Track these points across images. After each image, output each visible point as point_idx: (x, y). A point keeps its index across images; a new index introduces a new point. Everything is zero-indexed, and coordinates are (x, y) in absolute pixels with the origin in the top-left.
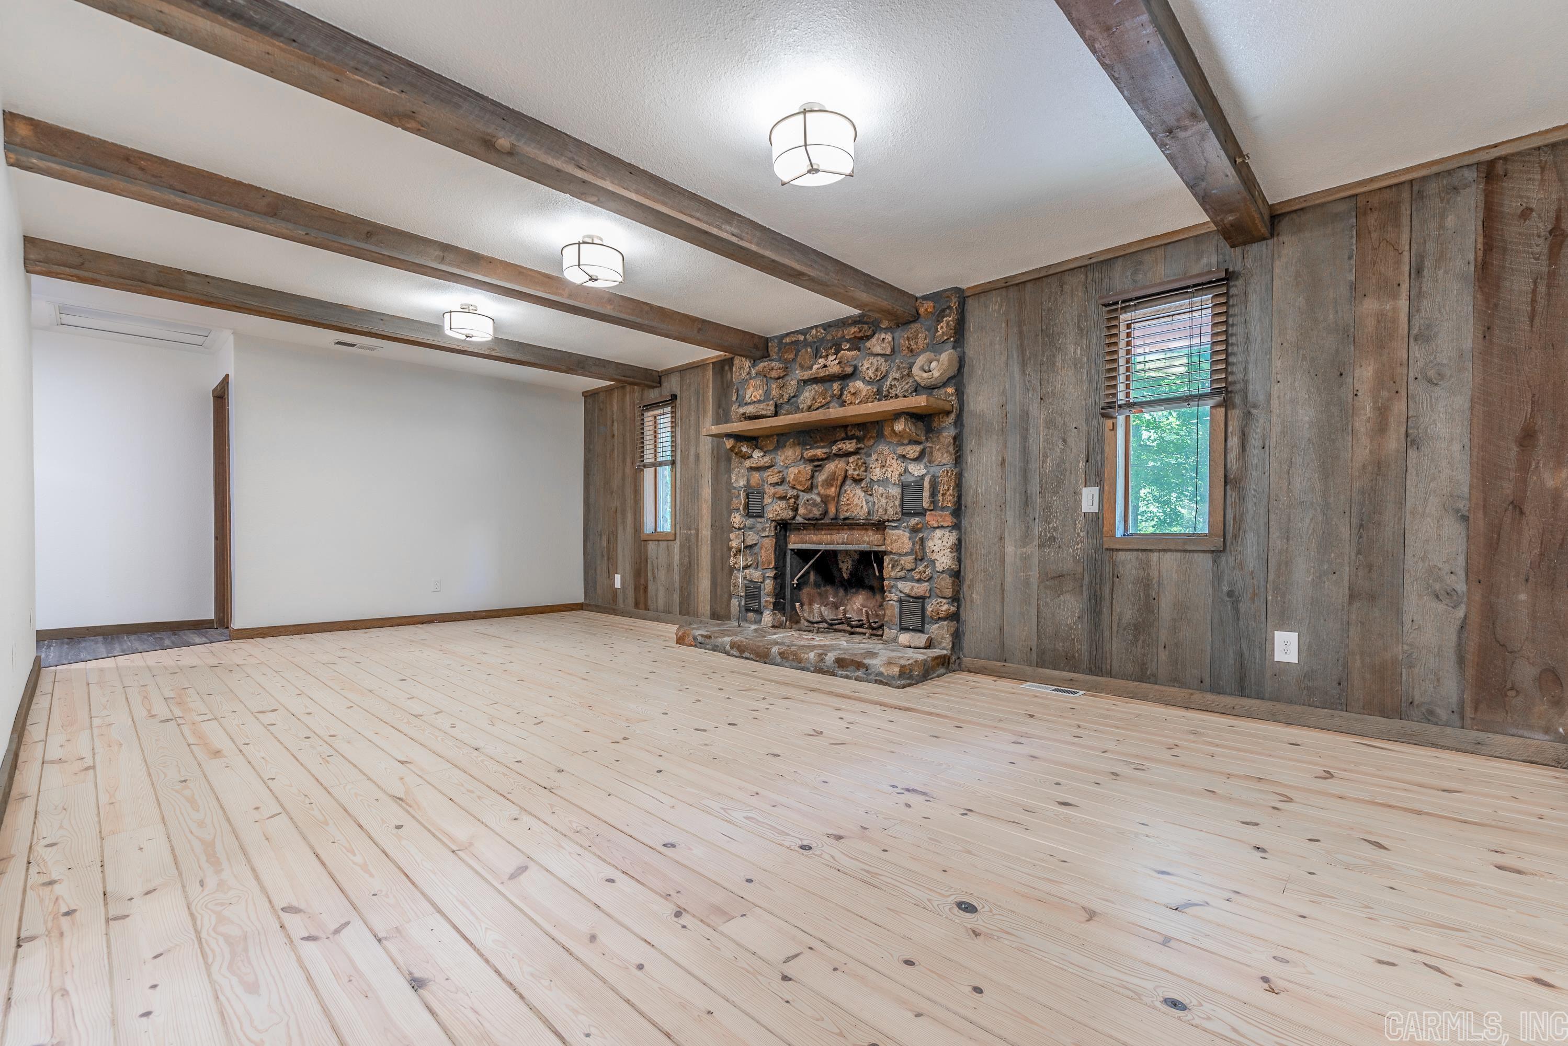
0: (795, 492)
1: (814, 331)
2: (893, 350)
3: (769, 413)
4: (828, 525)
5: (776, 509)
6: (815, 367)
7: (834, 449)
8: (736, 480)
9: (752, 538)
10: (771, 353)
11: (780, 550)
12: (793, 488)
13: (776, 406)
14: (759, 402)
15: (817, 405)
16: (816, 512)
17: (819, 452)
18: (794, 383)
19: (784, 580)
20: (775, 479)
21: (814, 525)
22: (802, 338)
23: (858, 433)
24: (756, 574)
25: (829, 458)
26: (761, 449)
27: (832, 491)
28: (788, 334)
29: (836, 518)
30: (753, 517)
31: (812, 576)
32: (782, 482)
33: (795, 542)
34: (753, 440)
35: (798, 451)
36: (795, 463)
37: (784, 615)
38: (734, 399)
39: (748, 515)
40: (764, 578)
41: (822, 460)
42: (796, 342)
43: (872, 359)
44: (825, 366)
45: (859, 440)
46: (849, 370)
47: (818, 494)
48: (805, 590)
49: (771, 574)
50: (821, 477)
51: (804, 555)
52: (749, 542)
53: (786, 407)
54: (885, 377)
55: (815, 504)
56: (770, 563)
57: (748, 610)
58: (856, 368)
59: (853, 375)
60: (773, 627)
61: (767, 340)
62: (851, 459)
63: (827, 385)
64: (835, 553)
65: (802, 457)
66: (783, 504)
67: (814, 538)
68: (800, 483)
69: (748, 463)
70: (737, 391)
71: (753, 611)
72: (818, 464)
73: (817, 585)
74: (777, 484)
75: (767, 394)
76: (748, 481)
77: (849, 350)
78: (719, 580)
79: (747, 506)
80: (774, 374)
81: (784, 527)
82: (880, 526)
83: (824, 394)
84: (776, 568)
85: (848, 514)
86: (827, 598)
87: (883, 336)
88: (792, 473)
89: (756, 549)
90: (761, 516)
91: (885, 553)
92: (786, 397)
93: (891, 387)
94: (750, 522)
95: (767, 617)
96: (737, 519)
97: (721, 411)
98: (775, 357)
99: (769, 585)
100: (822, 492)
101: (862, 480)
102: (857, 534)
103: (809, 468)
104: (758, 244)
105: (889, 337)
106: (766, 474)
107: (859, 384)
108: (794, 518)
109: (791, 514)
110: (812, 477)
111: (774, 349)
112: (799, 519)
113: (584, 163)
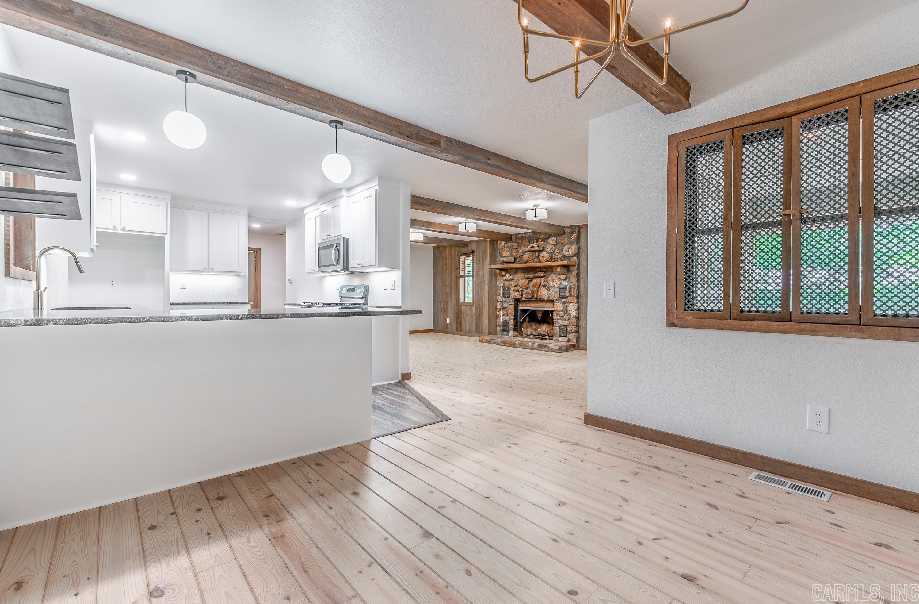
0: (522, 289)
1: (529, 234)
2: (556, 243)
3: (512, 261)
4: (533, 301)
5: (514, 295)
6: (529, 246)
7: (536, 275)
8: (499, 284)
9: (505, 305)
10: (513, 240)
11: (516, 309)
12: (521, 287)
13: (515, 258)
14: (508, 256)
15: (530, 259)
16: (530, 296)
17: (531, 276)
18: (521, 251)
19: (517, 320)
20: (514, 284)
21: (528, 301)
22: (524, 235)
23: (544, 270)
24: (507, 318)
25: (534, 277)
26: (509, 273)
27: (535, 289)
28: (519, 234)
29: (537, 298)
30: (505, 297)
31: (527, 319)
32: (517, 285)
33: (521, 307)
34: (506, 270)
35: (523, 275)
36: (521, 279)
37: (517, 332)
38: (498, 254)
39: (504, 296)
40: (510, 319)
41: (532, 278)
42: (522, 237)
43: (549, 245)
44: (533, 247)
45: (545, 272)
46: (541, 249)
47: (530, 290)
48: (525, 324)
49: (513, 318)
50: (531, 284)
51: (524, 311)
52: (504, 307)
53: (519, 259)
54: (554, 252)
55: (529, 294)
56: (512, 314)
57: (504, 331)
58: (544, 248)
59: (543, 250)
60: (513, 336)
61: (511, 235)
62: (542, 279)
63: (534, 253)
64: (535, 310)
65: (524, 277)
66: (517, 293)
67: (528, 305)
68: (524, 286)
69: (504, 278)
70: (500, 252)
71: (506, 331)
72: (530, 280)
73: (529, 322)
74: (515, 286)
75: (511, 255)
76: (504, 284)
77: (541, 241)
78: (492, 320)
79: (504, 293)
80: (514, 247)
81: (517, 301)
82: (552, 301)
83: (532, 256)
84: (514, 316)
85: (541, 297)
86: (532, 326)
87: (553, 238)
88: (521, 282)
89: (507, 309)
90: (509, 297)
91: (554, 311)
92: (518, 256)
93: (556, 255)
94: (505, 299)
95: (511, 333)
96: (500, 298)
97: (492, 258)
98: (514, 241)
99: (512, 322)
100: (532, 289)
101: (546, 286)
102: (544, 304)
103: (527, 281)
104: (517, 223)
105: (555, 239)
106: (511, 282)
107: (545, 253)
108: (521, 298)
109: (520, 297)
110: (528, 284)
111: (514, 238)
112: (523, 299)
113: (478, 214)
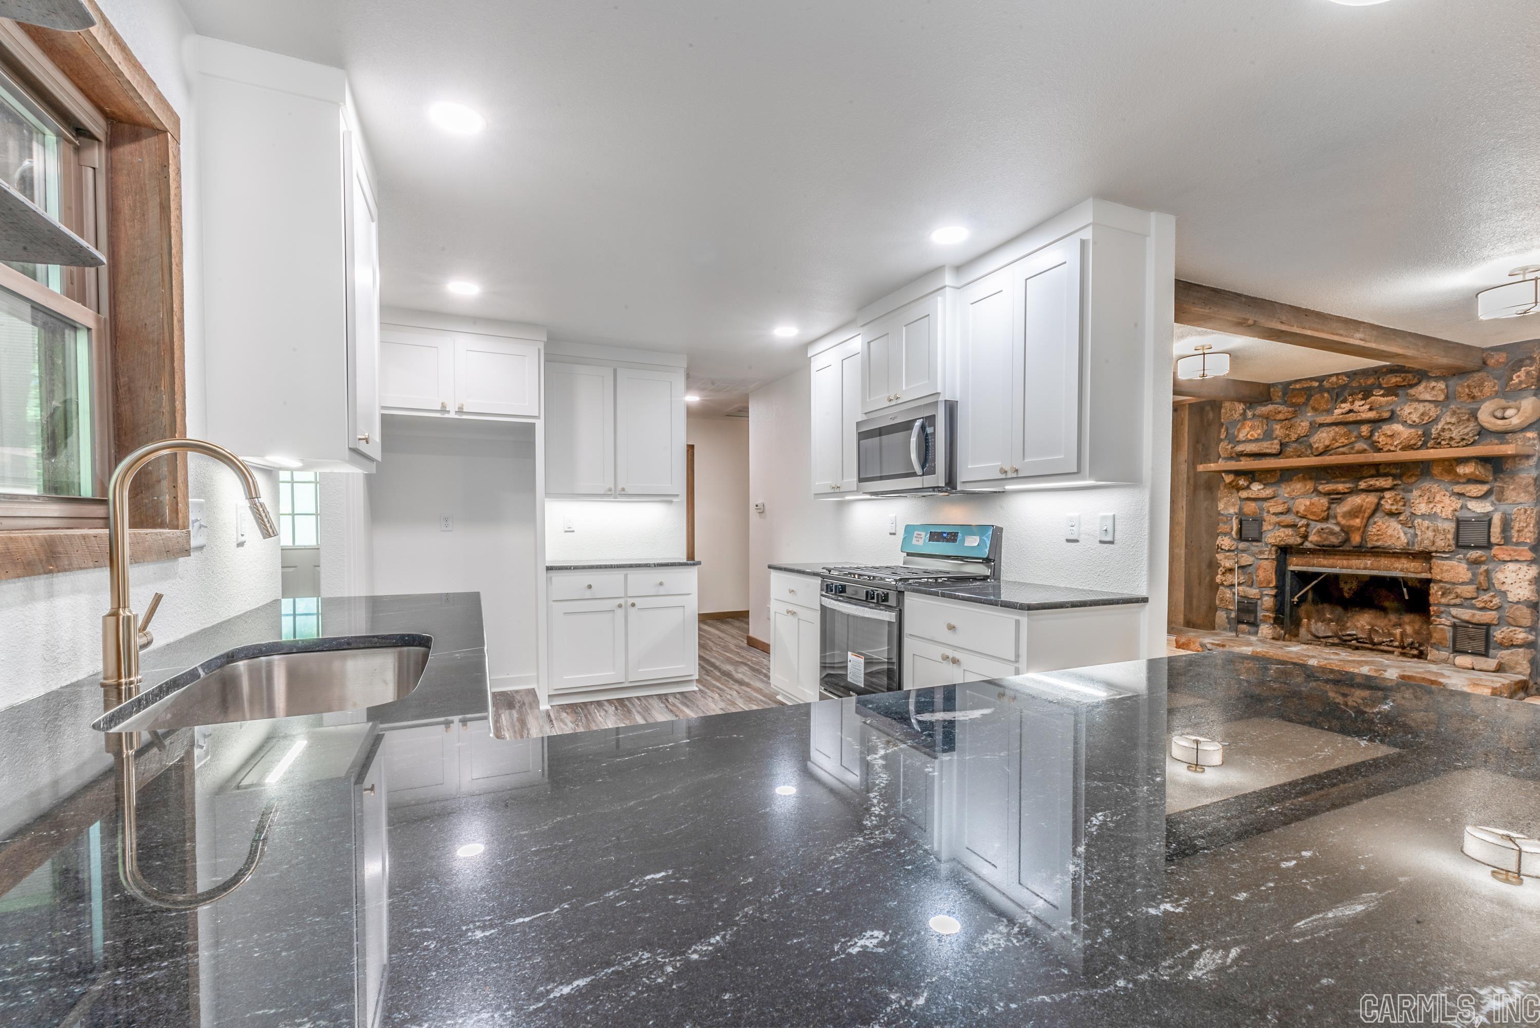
0: (1304, 522)
1: (1334, 379)
2: (1447, 397)
3: (1274, 451)
4: (1349, 551)
5: (1275, 535)
6: (1337, 411)
7: (1362, 485)
8: (1225, 508)
9: (1246, 559)
10: (1274, 398)
11: (1281, 571)
12: (1303, 517)
13: (1281, 444)
14: (1257, 440)
15: (1337, 444)
16: (1334, 540)
17: (1341, 487)
18: (1305, 424)
19: (1284, 598)
20: (1280, 509)
21: (1325, 551)
22: (1316, 384)
23: (1394, 471)
24: (1253, 592)
25: (1351, 492)
26: (1260, 481)
27: (1357, 522)
28: (1297, 381)
29: (1360, 546)
30: (1247, 540)
31: (1310, 596)
32: (1288, 511)
33: (1295, 565)
34: (1252, 475)
35: (1310, 485)
36: (1304, 495)
37: (1282, 628)
38: (1222, 437)
39: (1241, 537)
40: (1262, 595)
41: (1344, 493)
42: (1310, 389)
43: (1415, 405)
44: (1351, 411)
45: (1395, 477)
46: (1386, 415)
47: (1338, 524)
48: (1304, 608)
49: (1273, 592)
50: (1341, 509)
51: (1303, 578)
52: (1243, 563)
53: (1295, 445)
54: (1436, 420)
55: (1332, 533)
56: (1269, 582)
57: (1240, 622)
58: (1393, 412)
59: (1392, 417)
60: (1273, 638)
61: (1268, 386)
62: (1387, 495)
63: (1351, 427)
64: (1336, 577)
65: (1316, 490)
66: (1289, 531)
67: (1325, 562)
68: (1313, 513)
69: (1244, 494)
70: (1227, 430)
71: (1248, 623)
72: (1336, 498)
73: (1314, 602)
74: (1282, 513)
75: (1268, 435)
76: (1240, 509)
77: (1383, 396)
78: (1195, 592)
79: (1240, 531)
80: (1280, 416)
81: (1284, 551)
82: (1426, 556)
83: (1347, 435)
84: (1276, 587)
85: (1379, 544)
86: (1324, 615)
87: (1433, 384)
88: (1302, 504)
89: (1250, 570)
90: (1258, 540)
91: (1429, 581)
92: (1294, 437)
93: (1443, 430)
94: (1242, 545)
95: (1266, 630)
96: (1225, 542)
97: (1200, 447)
98: (1279, 400)
99: (1268, 602)
100: (1343, 522)
101: (1400, 514)
102: (1384, 562)
103: (1324, 501)
105: (1442, 385)
106: (1266, 504)
107: (1397, 427)
108: (1302, 544)
109: (1299, 540)
110: (1329, 508)
111: (1277, 394)
112: (1308, 545)
